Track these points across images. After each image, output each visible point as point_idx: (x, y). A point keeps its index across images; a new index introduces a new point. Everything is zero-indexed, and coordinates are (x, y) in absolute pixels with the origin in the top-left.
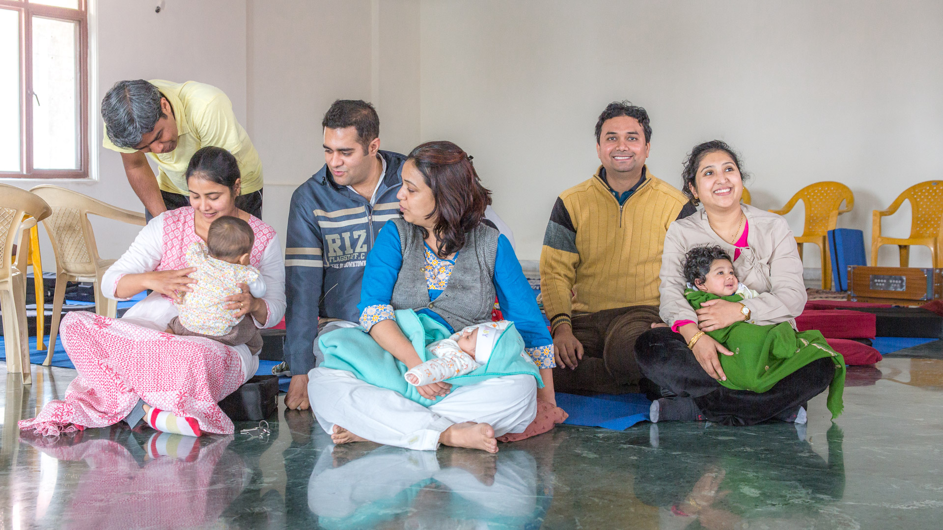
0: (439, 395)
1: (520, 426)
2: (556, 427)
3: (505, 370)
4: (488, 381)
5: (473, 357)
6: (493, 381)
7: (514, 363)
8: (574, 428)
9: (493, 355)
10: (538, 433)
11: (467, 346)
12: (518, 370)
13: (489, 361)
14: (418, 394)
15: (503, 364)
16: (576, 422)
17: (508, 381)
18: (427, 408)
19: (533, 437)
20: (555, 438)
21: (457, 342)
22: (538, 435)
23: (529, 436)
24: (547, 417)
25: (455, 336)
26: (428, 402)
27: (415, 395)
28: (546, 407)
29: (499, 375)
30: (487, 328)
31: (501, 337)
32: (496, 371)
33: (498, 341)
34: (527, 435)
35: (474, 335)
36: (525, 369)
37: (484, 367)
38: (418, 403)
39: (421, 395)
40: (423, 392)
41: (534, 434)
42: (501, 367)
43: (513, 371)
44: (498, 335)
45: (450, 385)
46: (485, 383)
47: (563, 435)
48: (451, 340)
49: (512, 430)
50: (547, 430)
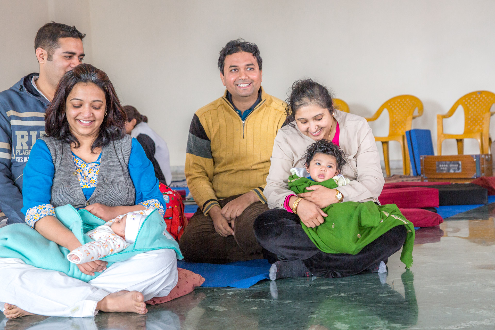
0: (97, 271)
1: (165, 290)
2: (195, 290)
3: (150, 246)
4: (136, 256)
5: (123, 237)
6: (140, 256)
7: (157, 241)
8: (209, 289)
9: (140, 234)
10: (180, 295)
11: (119, 228)
12: (161, 246)
13: (136, 239)
14: (80, 272)
15: (148, 242)
16: (212, 284)
17: (153, 254)
18: (87, 283)
19: (176, 299)
20: (194, 298)
21: (110, 227)
22: (180, 297)
23: (173, 299)
24: (187, 283)
25: (109, 223)
26: (88, 277)
27: (77, 273)
28: (186, 275)
29: (145, 251)
30: (134, 214)
31: (146, 220)
32: (142, 247)
33: (143, 223)
34: (171, 298)
35: (124, 220)
36: (166, 245)
37: (133, 245)
38: (80, 279)
39: (82, 272)
40: (83, 270)
41: (177, 296)
42: (146, 244)
43: (157, 246)
44: (144, 219)
45: (106, 263)
46: (134, 258)
47: (202, 296)
48: (105, 226)
49: (158, 294)
50: (188, 292)
